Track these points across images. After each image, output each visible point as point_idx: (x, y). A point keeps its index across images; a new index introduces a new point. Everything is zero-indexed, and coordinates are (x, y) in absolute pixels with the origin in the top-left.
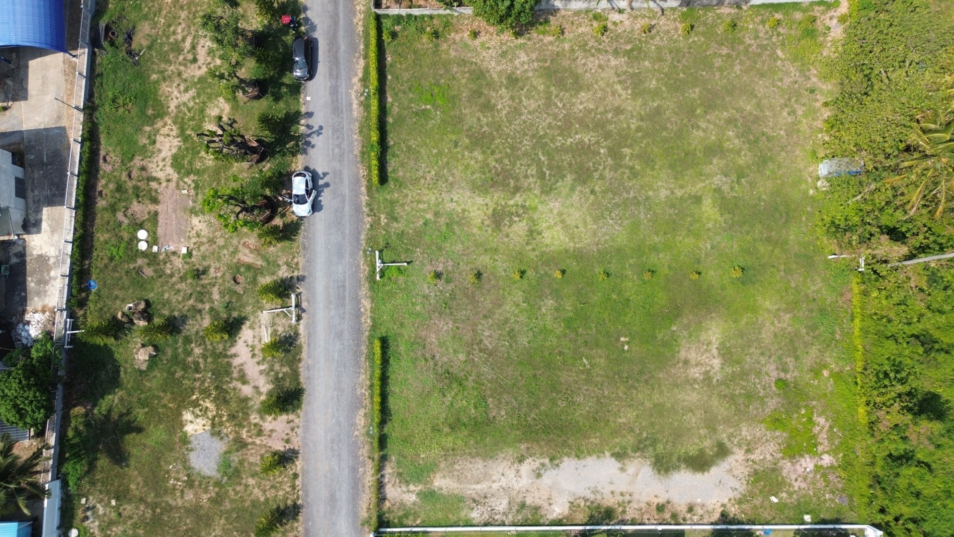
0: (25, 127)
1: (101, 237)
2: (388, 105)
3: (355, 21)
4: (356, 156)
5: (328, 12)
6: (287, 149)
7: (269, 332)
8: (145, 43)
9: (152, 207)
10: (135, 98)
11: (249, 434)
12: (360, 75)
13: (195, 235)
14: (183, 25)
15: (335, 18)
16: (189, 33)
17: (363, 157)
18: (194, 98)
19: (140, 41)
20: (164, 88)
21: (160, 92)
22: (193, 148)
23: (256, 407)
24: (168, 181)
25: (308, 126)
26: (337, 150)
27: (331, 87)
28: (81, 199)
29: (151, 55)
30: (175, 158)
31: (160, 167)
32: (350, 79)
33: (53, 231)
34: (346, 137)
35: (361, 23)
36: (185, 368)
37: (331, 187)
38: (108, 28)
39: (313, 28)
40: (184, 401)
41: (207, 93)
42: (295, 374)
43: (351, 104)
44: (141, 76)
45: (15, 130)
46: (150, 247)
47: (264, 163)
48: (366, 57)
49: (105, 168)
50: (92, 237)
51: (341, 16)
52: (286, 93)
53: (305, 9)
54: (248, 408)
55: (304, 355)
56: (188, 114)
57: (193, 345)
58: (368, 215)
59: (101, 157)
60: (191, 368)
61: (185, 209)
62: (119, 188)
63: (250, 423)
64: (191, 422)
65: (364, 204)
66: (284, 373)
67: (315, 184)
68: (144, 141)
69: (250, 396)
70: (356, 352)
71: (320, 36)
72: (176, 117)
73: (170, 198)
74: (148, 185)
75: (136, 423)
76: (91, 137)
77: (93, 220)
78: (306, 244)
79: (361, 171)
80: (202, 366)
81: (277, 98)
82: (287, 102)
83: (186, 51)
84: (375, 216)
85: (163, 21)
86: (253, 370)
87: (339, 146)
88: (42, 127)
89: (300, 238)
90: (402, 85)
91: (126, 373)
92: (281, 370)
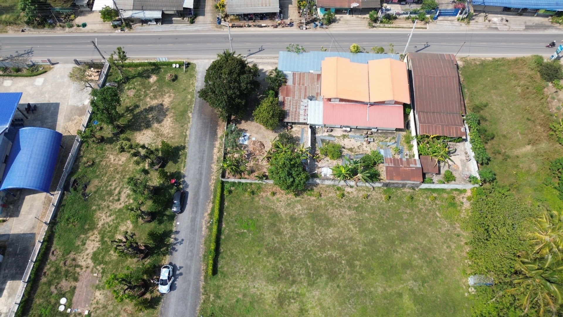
0: (12, 232)
1: (38, 301)
2: (222, 229)
3: (210, 184)
4: (200, 258)
5: (196, 178)
6: (161, 252)
8: (93, 190)
9: (73, 284)
10: (80, 219)
12: (209, 212)
13: (96, 303)
14: (117, 182)
15: (199, 182)
16: (119, 186)
17: (204, 258)
18: (113, 220)
19: (91, 188)
20: (98, 214)
21: (95, 216)
22: (107, 249)
24: (87, 267)
25: (175, 239)
26: (190, 254)
27: (191, 218)
28: (32, 277)
29: (95, 196)
30: (95, 254)
31: (85, 259)
32: (203, 214)
33: (10, 296)
34: (196, 246)
35: (213, 185)
37: (184, 276)
38: (75, 181)
39: (187, 186)
41: (122, 218)
43: (202, 227)
44: (87, 207)
45: (6, 233)
46: (66, 309)
47: (146, 259)
48: (214, 202)
49: (52, 258)
50: (32, 301)
51: (203, 181)
52: (166, 220)
53: (184, 176)
56: (108, 229)
58: (203, 294)
59: (51, 251)
61: (93, 286)
62: (57, 271)
65: (201, 287)
67: (174, 274)
68: (79, 243)
71: (190, 191)
72: (101, 230)
73: (86, 278)
74: (75, 269)
76: (49, 240)
77: (36, 291)
78: (163, 311)
79: (202, 267)
81: (160, 222)
82: (166, 225)
83: (115, 195)
84: (207, 295)
85: (106, 179)
87: (191, 251)
88: (22, 233)
89: (159, 308)
90: (232, 218)
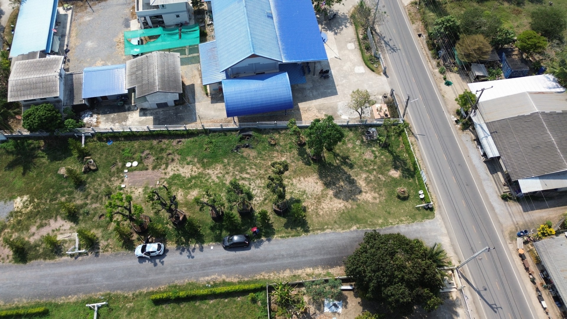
0: (197, 104)
1: (136, 144)
2: (207, 301)
3: (263, 273)
4: (173, 282)
5: (268, 255)
6: (180, 238)
7: (66, 239)
8: (245, 154)
9: (150, 167)
10: (213, 152)
11: (6, 233)
12: (227, 280)
13: (132, 191)
14: (256, 172)
15: (265, 260)
16: (251, 176)
17: (173, 287)
18: (213, 182)
19: (246, 152)
20: (219, 166)
21: (217, 164)
22: (184, 184)
23: (22, 235)
24: (165, 173)
25: (194, 249)
26: (178, 269)
27: (219, 261)
28: (155, 133)
29: (238, 158)
30: (179, 176)
31: (174, 169)
32: (224, 273)
33: (140, 122)
34: (186, 274)
35: (262, 277)
36: (55, 194)
37: (154, 268)
38: (250, 136)
39: (257, 246)
40: (35, 195)
41: (216, 189)
42: (36, 257)
43: (208, 276)
44: (226, 154)
45: (196, 100)
46: (128, 168)
47: (172, 225)
48: (239, 283)
49: (174, 142)
50: (136, 140)
51: (266, 263)
52: (216, 233)
53: (269, 240)
54: (22, 231)
55: (48, 261)
56: (204, 180)
57: (67, 196)
58: (133, 294)
59: (181, 140)
60: (54, 196)
61: (148, 184)
62: (162, 150)
63: (13, 233)
64: (21, 200)
65: (141, 290)
66: (39, 250)
67: (152, 257)
68: (189, 159)
69: (29, 231)
70: (43, 295)
71: (253, 251)
72: (203, 174)
73: (156, 176)
74: (163, 164)
75: (28, 171)
76: (190, 134)
77: (145, 140)
78: (119, 255)
79: (163, 287)
80: (54, 202)
81: (212, 229)
82: (210, 234)
83: (241, 175)
84: (133, 299)
85: (258, 162)
86: (45, 231)
87: (181, 270)
88: (197, 111)
89: (123, 251)
90: (221, 310)
91: (58, 164)
92: (41, 248)
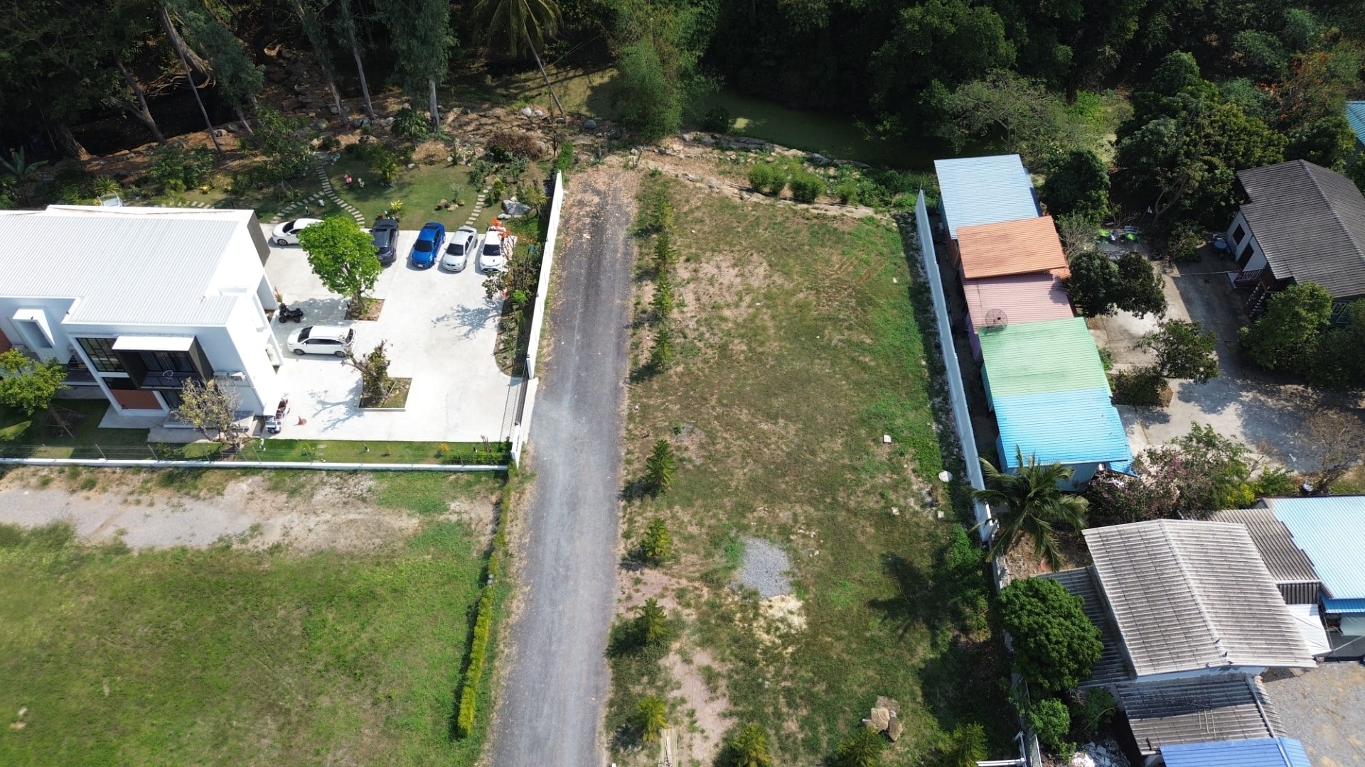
7: (662, 754)
11: (698, 592)
23: (687, 631)
36: (810, 699)
40: (807, 644)
42: (620, 681)
54: (701, 630)
55: (603, 712)
57: (800, 736)
60: (801, 698)
63: (697, 607)
64: (791, 612)
66: (640, 684)
69: (698, 648)
70: (511, 715)
75: (883, 615)
80: (782, 700)
86: (692, 690)
91: (912, 693)
92: (645, 689)
